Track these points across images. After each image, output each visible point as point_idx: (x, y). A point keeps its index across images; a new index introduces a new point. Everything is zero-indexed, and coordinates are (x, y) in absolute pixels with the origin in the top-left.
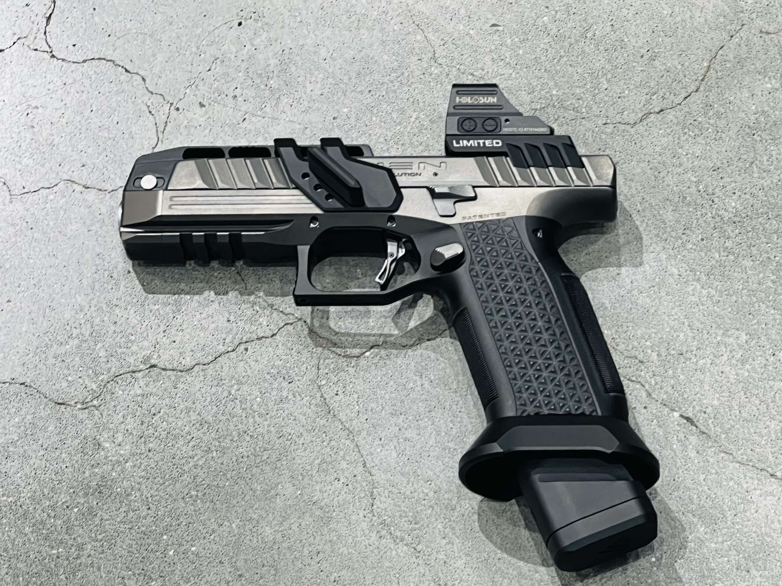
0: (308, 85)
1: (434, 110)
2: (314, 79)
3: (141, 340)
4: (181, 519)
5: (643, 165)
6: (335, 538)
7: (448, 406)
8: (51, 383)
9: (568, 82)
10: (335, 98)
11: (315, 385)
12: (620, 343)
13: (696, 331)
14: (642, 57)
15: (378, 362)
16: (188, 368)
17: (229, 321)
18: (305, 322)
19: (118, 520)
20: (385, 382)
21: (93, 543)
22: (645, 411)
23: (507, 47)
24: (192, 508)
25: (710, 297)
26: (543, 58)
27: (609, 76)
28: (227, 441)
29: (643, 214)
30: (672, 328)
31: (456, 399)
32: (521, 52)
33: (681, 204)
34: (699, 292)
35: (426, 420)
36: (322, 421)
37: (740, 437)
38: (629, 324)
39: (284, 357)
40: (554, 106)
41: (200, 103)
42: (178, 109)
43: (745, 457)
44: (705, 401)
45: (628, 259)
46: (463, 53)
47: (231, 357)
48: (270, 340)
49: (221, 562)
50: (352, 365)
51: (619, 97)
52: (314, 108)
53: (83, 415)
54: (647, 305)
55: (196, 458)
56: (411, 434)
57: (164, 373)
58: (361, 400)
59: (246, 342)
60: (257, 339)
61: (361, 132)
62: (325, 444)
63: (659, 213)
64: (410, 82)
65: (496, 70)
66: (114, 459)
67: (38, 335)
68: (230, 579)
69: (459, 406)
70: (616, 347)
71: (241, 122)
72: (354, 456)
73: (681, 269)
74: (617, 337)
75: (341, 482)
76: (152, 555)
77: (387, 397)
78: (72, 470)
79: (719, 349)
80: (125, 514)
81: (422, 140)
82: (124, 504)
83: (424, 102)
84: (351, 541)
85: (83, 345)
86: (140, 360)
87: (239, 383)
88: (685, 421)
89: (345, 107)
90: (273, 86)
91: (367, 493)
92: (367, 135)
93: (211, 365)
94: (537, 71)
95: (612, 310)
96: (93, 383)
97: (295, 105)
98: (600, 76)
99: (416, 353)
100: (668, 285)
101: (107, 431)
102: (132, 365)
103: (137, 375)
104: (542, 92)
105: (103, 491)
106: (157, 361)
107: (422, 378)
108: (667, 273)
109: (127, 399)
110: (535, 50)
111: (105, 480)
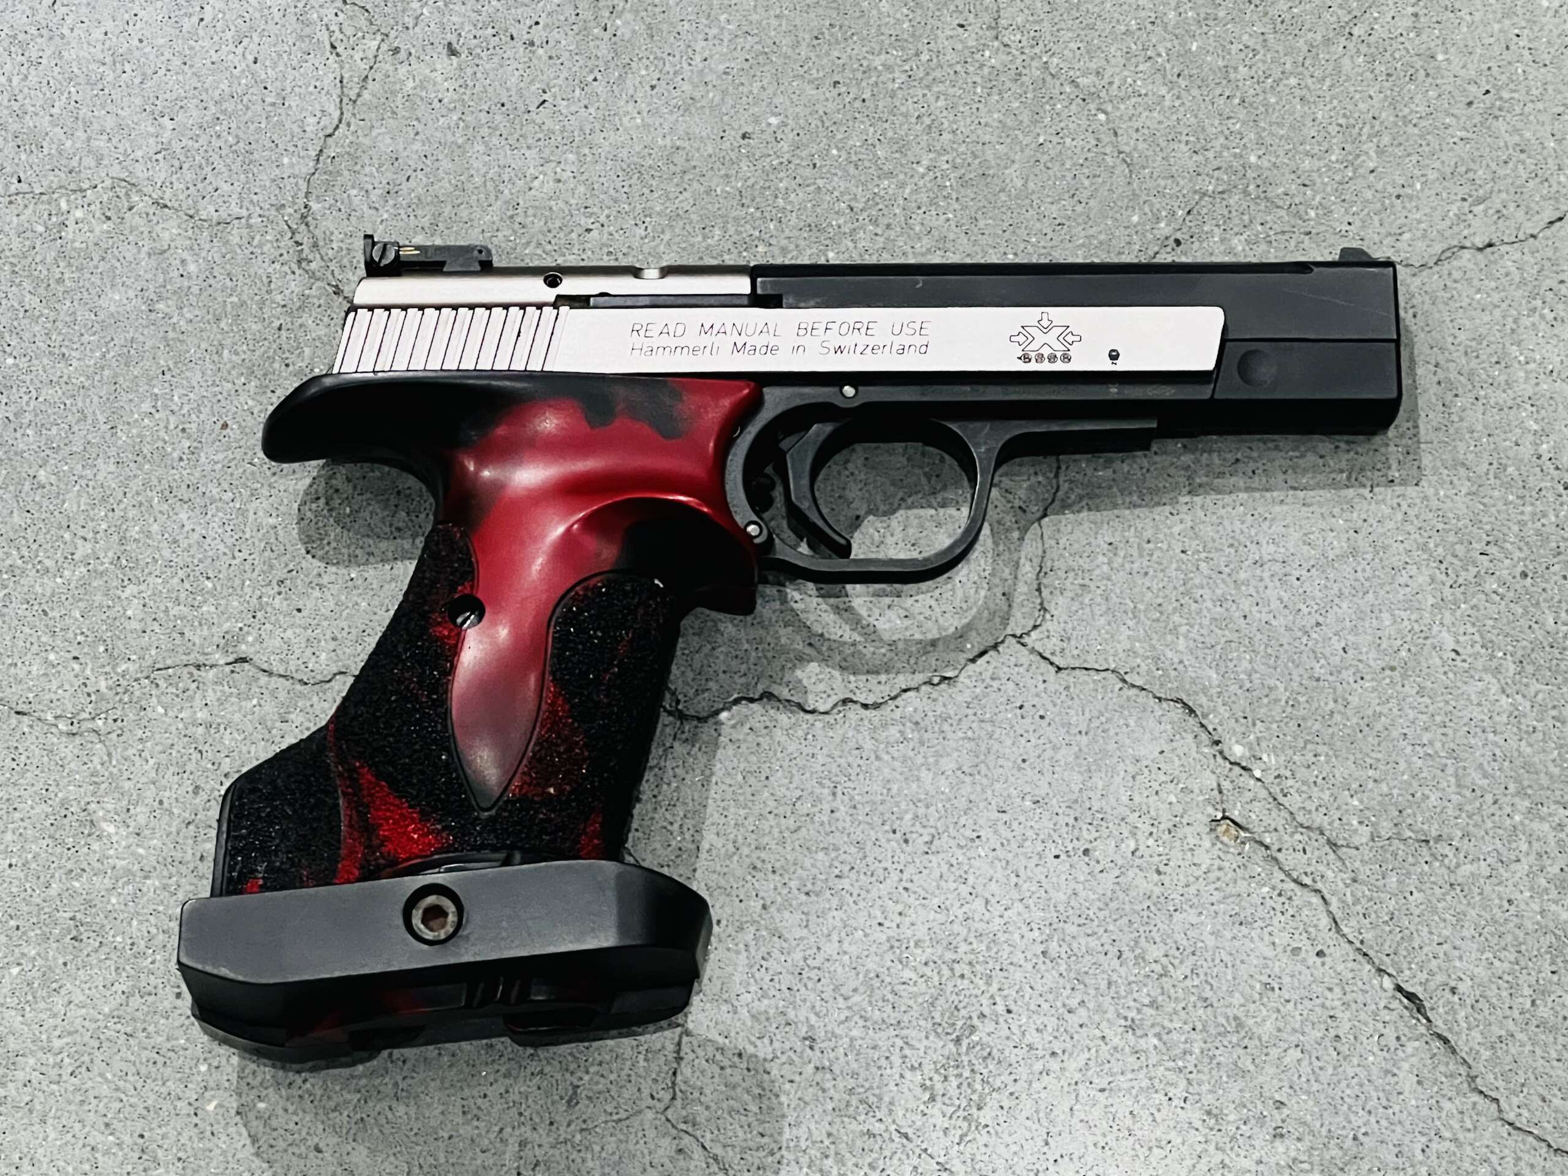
0: (700, 45)
1: (975, 157)
2: (714, 31)
3: (225, 593)
6: (578, 1137)
7: (881, 871)
8: (10, 661)
9: (1288, 139)
10: (756, 87)
12: (1292, 791)
13: (1468, 793)
14: (1470, 104)
15: (745, 740)
16: (319, 677)
19: (107, 1010)
20: (751, 790)
21: (40, 1054)
22: (1319, 961)
23: (1165, 26)
25: (1516, 716)
26: (1243, 70)
27: (1386, 139)
30: (1415, 776)
31: (904, 857)
32: (1194, 48)
33: (1492, 481)
34: (1492, 698)
35: (828, 892)
37: (1522, 1061)
38: (1321, 749)
40: (1246, 192)
41: (450, 44)
42: (396, 51)
43: (1526, 1114)
44: (1458, 964)
45: (1346, 591)
46: (1062, 25)
49: (316, 1147)
50: (684, 736)
51: (1398, 197)
52: (704, 103)
53: (67, 749)
54: (1370, 712)
56: (787, 921)
57: (264, 679)
58: (689, 823)
61: (799, 180)
63: (1437, 494)
64: (930, 78)
66: (120, 864)
69: (906, 876)
70: (1281, 799)
71: (532, 108)
73: (1462, 639)
74: (1288, 774)
76: (167, 1106)
77: (749, 824)
78: (22, 875)
79: (1514, 845)
80: (123, 999)
81: (934, 223)
82: (124, 974)
83: (954, 132)
85: (95, 584)
86: (216, 640)
88: (1405, 1001)
89: (773, 113)
90: (618, 33)
91: (668, 1042)
92: (812, 188)
94: (1222, 101)
95: (1289, 709)
96: (102, 678)
97: (662, 87)
98: (1364, 138)
99: (831, 734)
100: (1425, 671)
101: (116, 795)
102: (197, 648)
103: (203, 674)
104: (1225, 154)
105: (84, 937)
106: (252, 650)
107: (834, 794)
108: (1428, 642)
109: (173, 729)
110: (1229, 46)
111: (93, 910)
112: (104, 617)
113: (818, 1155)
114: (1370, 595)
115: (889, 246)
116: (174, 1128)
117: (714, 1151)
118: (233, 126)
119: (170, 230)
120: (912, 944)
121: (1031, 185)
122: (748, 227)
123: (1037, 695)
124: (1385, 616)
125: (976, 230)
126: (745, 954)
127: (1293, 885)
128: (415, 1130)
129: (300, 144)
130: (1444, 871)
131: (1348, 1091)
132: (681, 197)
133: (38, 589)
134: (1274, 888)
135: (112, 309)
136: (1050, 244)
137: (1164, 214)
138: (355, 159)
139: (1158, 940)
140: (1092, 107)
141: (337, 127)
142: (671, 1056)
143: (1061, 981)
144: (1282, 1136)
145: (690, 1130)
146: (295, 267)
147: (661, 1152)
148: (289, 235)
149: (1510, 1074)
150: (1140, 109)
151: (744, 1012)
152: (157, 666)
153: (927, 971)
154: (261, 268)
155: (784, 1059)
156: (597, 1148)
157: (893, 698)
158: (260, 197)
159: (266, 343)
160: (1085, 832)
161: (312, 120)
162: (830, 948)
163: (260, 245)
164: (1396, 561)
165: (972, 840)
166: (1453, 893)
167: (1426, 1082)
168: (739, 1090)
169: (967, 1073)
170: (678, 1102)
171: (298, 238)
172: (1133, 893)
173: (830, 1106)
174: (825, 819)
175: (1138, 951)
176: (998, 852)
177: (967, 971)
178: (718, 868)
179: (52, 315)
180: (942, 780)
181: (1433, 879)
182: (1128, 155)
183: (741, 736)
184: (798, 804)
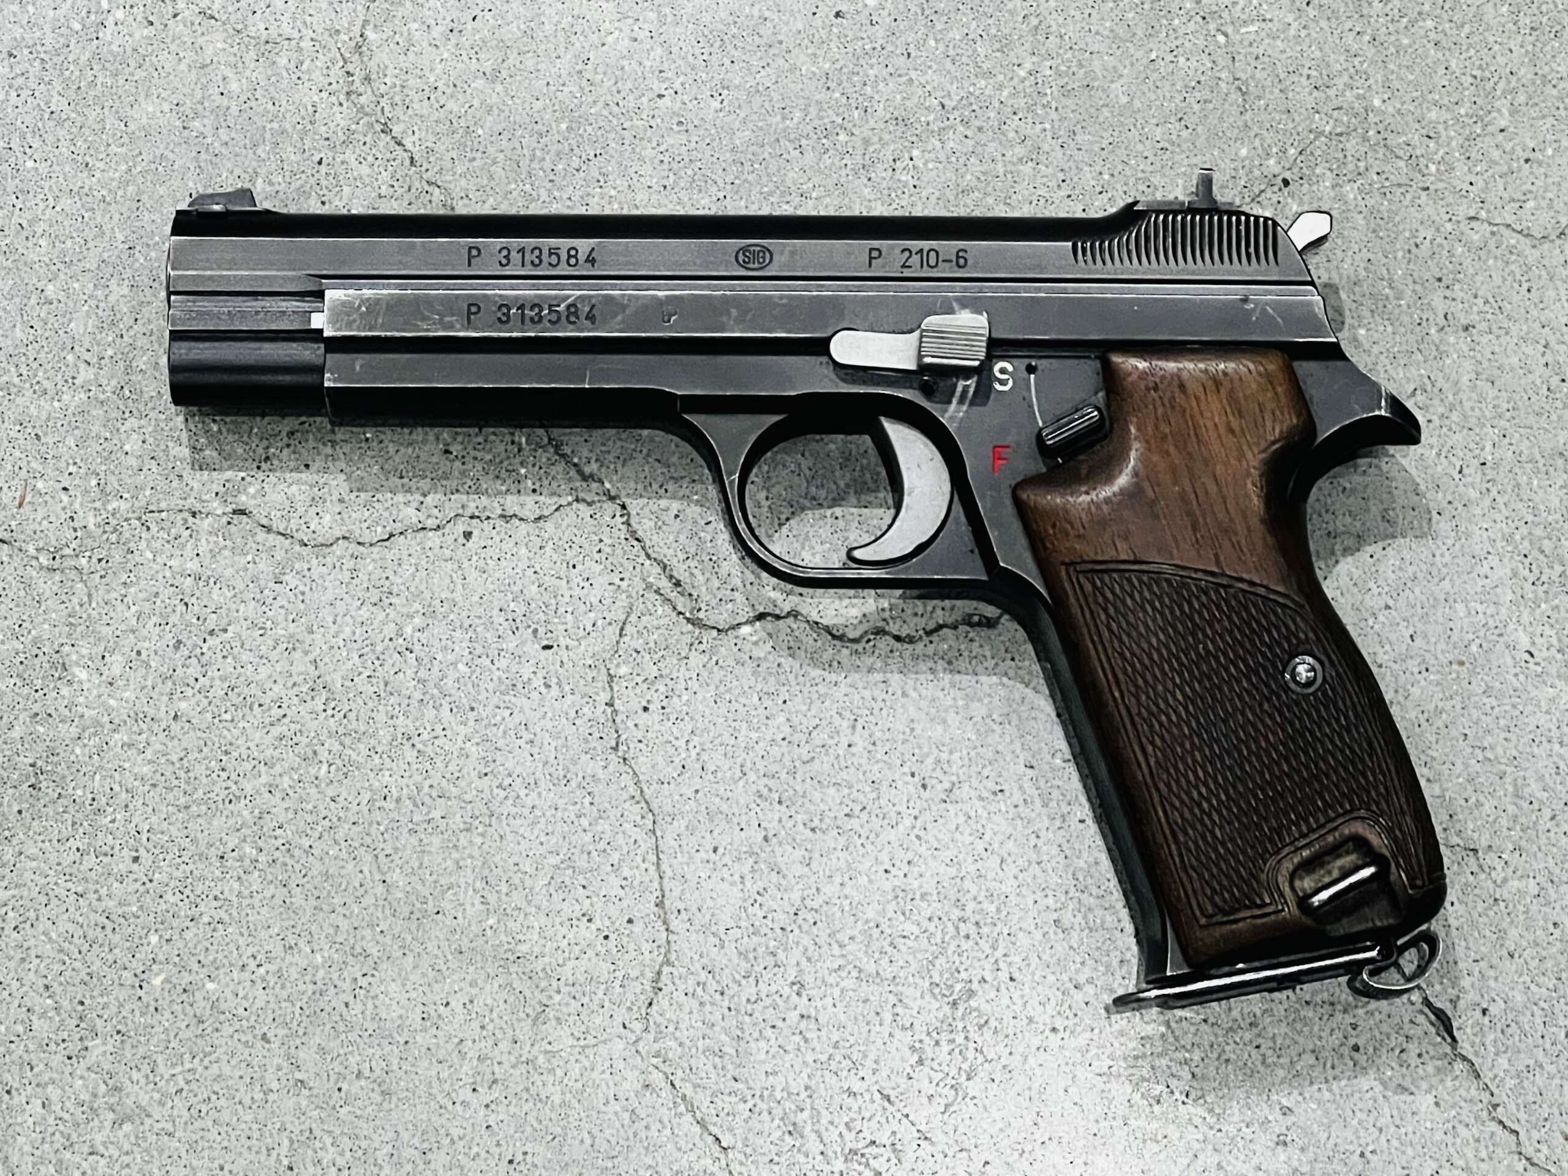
1: (1081, 65)
4: (202, 908)
5: (1529, 350)
6: (541, 1059)
7: (893, 815)
9: (1416, 85)
11: (603, 670)
13: (1525, 805)
15: (765, 659)
16: (320, 540)
17: (447, 452)
18: (624, 507)
20: (765, 713)
24: (236, 885)
27: (1522, 98)
28: (361, 746)
29: (1490, 474)
30: (1471, 780)
31: (920, 804)
35: (836, 831)
36: (592, 764)
37: (1548, 1094)
39: (548, 581)
40: (1365, 139)
43: (1544, 1149)
44: (1492, 983)
47: (429, 544)
48: (531, 528)
49: (264, 1037)
50: (702, 647)
51: (1527, 161)
53: (46, 586)
55: (278, 769)
56: (789, 857)
57: (261, 535)
58: (696, 739)
59: (472, 517)
61: (890, 69)
62: (585, 822)
66: (88, 713)
68: (275, 1085)
69: (919, 823)
72: (641, 871)
75: (593, 927)
76: (112, 975)
77: (760, 749)
80: (76, 856)
81: (1029, 132)
82: (81, 831)
83: (1062, 36)
84: (575, 1073)
85: (94, 413)
86: (216, 487)
87: (429, 613)
88: (1433, 1017)
91: (647, 970)
92: (904, 79)
93: (375, 549)
94: (1351, 36)
96: (92, 513)
98: (1498, 93)
99: (858, 663)
100: (1495, 670)
101: (92, 640)
102: (194, 494)
103: (197, 521)
104: (1348, 93)
105: (43, 785)
106: (253, 502)
107: (854, 727)
108: (1501, 640)
109: (160, 576)
111: (56, 759)
112: (100, 449)
113: (793, 1107)
114: (1446, 584)
115: (979, 149)
116: (117, 999)
117: (683, 1090)
119: (216, 43)
120: (918, 897)
121: (1137, 104)
122: (830, 112)
124: (1460, 607)
125: (1072, 144)
126: (740, 886)
128: (370, 1032)
130: (1490, 884)
131: (1360, 1105)
132: (763, 73)
133: (33, 411)
135: (144, 121)
136: (1150, 168)
137: (1275, 150)
140: (1212, 27)
142: (648, 985)
143: (1071, 953)
144: (1285, 1144)
145: (661, 1066)
146: (342, 98)
147: (626, 1085)
148: (341, 63)
149: (1534, 1107)
150: (1263, 34)
151: (730, 949)
152: (151, 508)
153: (931, 927)
154: (308, 96)
155: (768, 1001)
156: (559, 1073)
157: (929, 633)
158: (314, 20)
159: (303, 176)
162: (830, 890)
163: (309, 71)
164: (1477, 550)
165: (995, 793)
166: (1496, 909)
167: (1442, 1103)
168: (717, 1029)
169: (960, 1039)
170: (651, 1037)
171: (350, 68)
173: (810, 1058)
176: (1020, 809)
177: (972, 930)
178: (722, 792)
179: (79, 121)
180: (970, 726)
181: (1476, 891)
182: (1246, 81)
183: (762, 655)
184: (815, 733)
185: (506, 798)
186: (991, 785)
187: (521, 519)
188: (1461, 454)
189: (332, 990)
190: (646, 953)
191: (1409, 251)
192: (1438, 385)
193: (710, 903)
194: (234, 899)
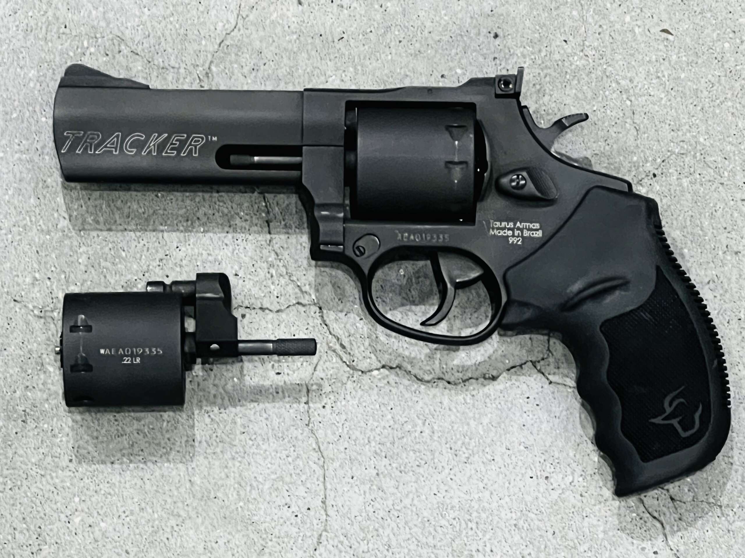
0: (429, 24)
1: (559, 110)
2: (437, 18)
3: (131, 260)
4: (101, 486)
7: (441, 468)
8: (15, 273)
9: (722, 133)
10: (454, 51)
11: (305, 387)
15: (384, 387)
17: (236, 275)
18: (320, 308)
19: (33, 460)
20: (382, 413)
24: (118, 477)
26: (706, 93)
30: (721, 472)
31: (453, 463)
32: (683, 77)
35: (411, 473)
36: (295, 431)
40: (695, 157)
46: (617, 51)
48: (275, 315)
49: (127, 551)
50: (353, 379)
52: (425, 54)
53: (37, 324)
56: (388, 483)
58: (347, 424)
59: (247, 307)
60: (261, 308)
62: (290, 459)
64: (544, 65)
65: (646, 87)
67: (19, 210)
69: (452, 472)
71: (336, 40)
72: (316, 485)
75: (290, 510)
76: (55, 515)
77: (378, 431)
80: (41, 456)
82: (45, 444)
83: (551, 95)
85: (66, 242)
86: (122, 283)
89: (459, 67)
90: (388, 10)
91: (315, 533)
94: (691, 107)
96: (61, 291)
97: (404, 42)
99: (429, 392)
102: (112, 285)
104: (688, 134)
105: (29, 421)
107: (424, 424)
108: (741, 405)
110: (700, 79)
111: (35, 409)
112: (67, 260)
116: (57, 527)
118: (180, 20)
119: (138, 67)
120: (449, 507)
121: (585, 131)
123: (538, 393)
126: (363, 496)
127: (648, 515)
129: (212, 35)
130: (726, 523)
133: (37, 239)
134: (638, 515)
137: (650, 159)
138: (239, 48)
139: (575, 530)
140: (624, 96)
141: (233, 30)
142: (315, 540)
143: (522, 541)
148: (198, 81)
150: (649, 102)
151: (356, 527)
153: (454, 522)
155: (373, 553)
157: (464, 381)
158: (187, 59)
160: (548, 467)
161: (220, 24)
162: (407, 502)
164: (734, 361)
165: (490, 461)
166: (728, 534)
171: (203, 84)
172: (566, 503)
174: (417, 435)
175: (563, 533)
177: (474, 527)
178: (358, 450)
180: (480, 426)
181: (720, 526)
182: (638, 125)
183: (383, 385)
184: (405, 425)
185: (253, 445)
186: (489, 457)
187: (271, 311)
188: (729, 313)
189: (162, 532)
190: (315, 525)
191: (712, 214)
192: (721, 279)
193: (348, 503)
194: (117, 484)
